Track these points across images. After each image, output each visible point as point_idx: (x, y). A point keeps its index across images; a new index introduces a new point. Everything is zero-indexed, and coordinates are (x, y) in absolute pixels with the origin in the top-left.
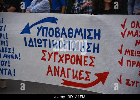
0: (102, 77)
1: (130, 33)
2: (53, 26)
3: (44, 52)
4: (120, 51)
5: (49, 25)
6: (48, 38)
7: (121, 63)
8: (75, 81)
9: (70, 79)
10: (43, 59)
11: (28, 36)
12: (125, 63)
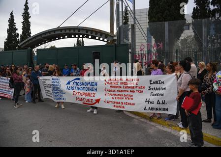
0: (98, 101)
1: (108, 83)
2: (79, 81)
3: (74, 92)
4: (105, 90)
5: (77, 81)
6: (77, 86)
7: (106, 95)
8: (87, 102)
9: (85, 102)
10: (73, 95)
11: (69, 85)
12: (107, 94)
